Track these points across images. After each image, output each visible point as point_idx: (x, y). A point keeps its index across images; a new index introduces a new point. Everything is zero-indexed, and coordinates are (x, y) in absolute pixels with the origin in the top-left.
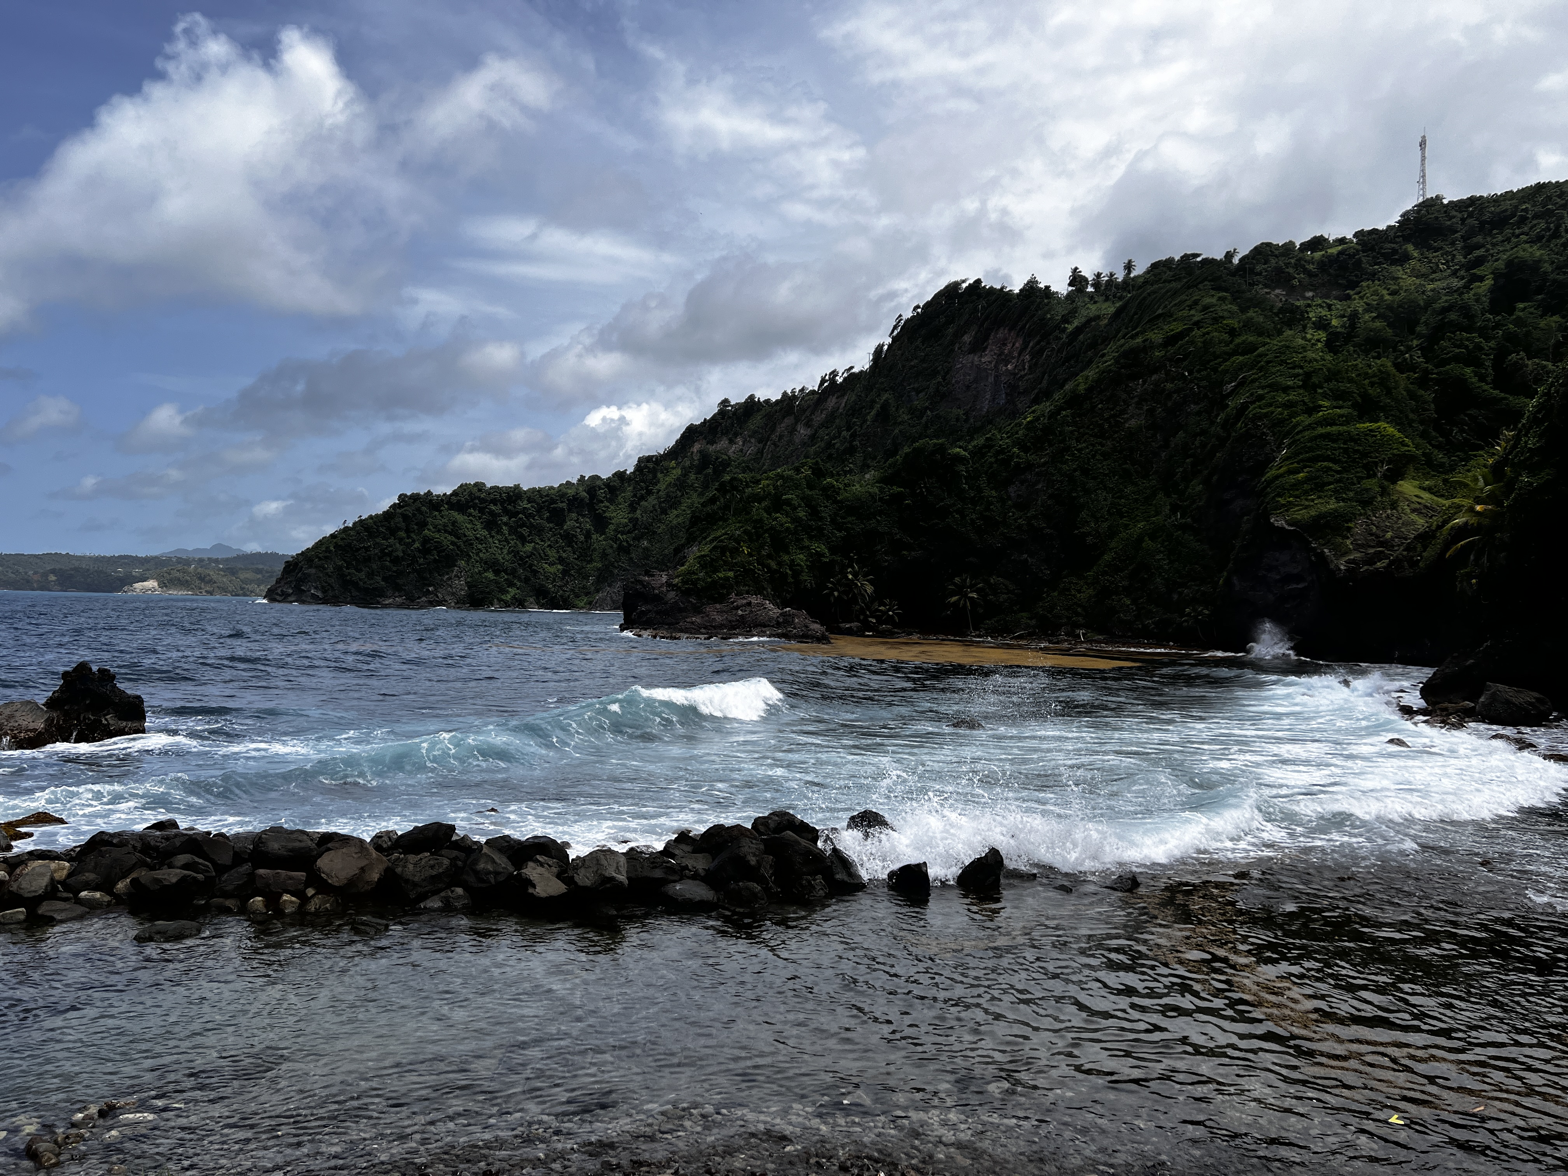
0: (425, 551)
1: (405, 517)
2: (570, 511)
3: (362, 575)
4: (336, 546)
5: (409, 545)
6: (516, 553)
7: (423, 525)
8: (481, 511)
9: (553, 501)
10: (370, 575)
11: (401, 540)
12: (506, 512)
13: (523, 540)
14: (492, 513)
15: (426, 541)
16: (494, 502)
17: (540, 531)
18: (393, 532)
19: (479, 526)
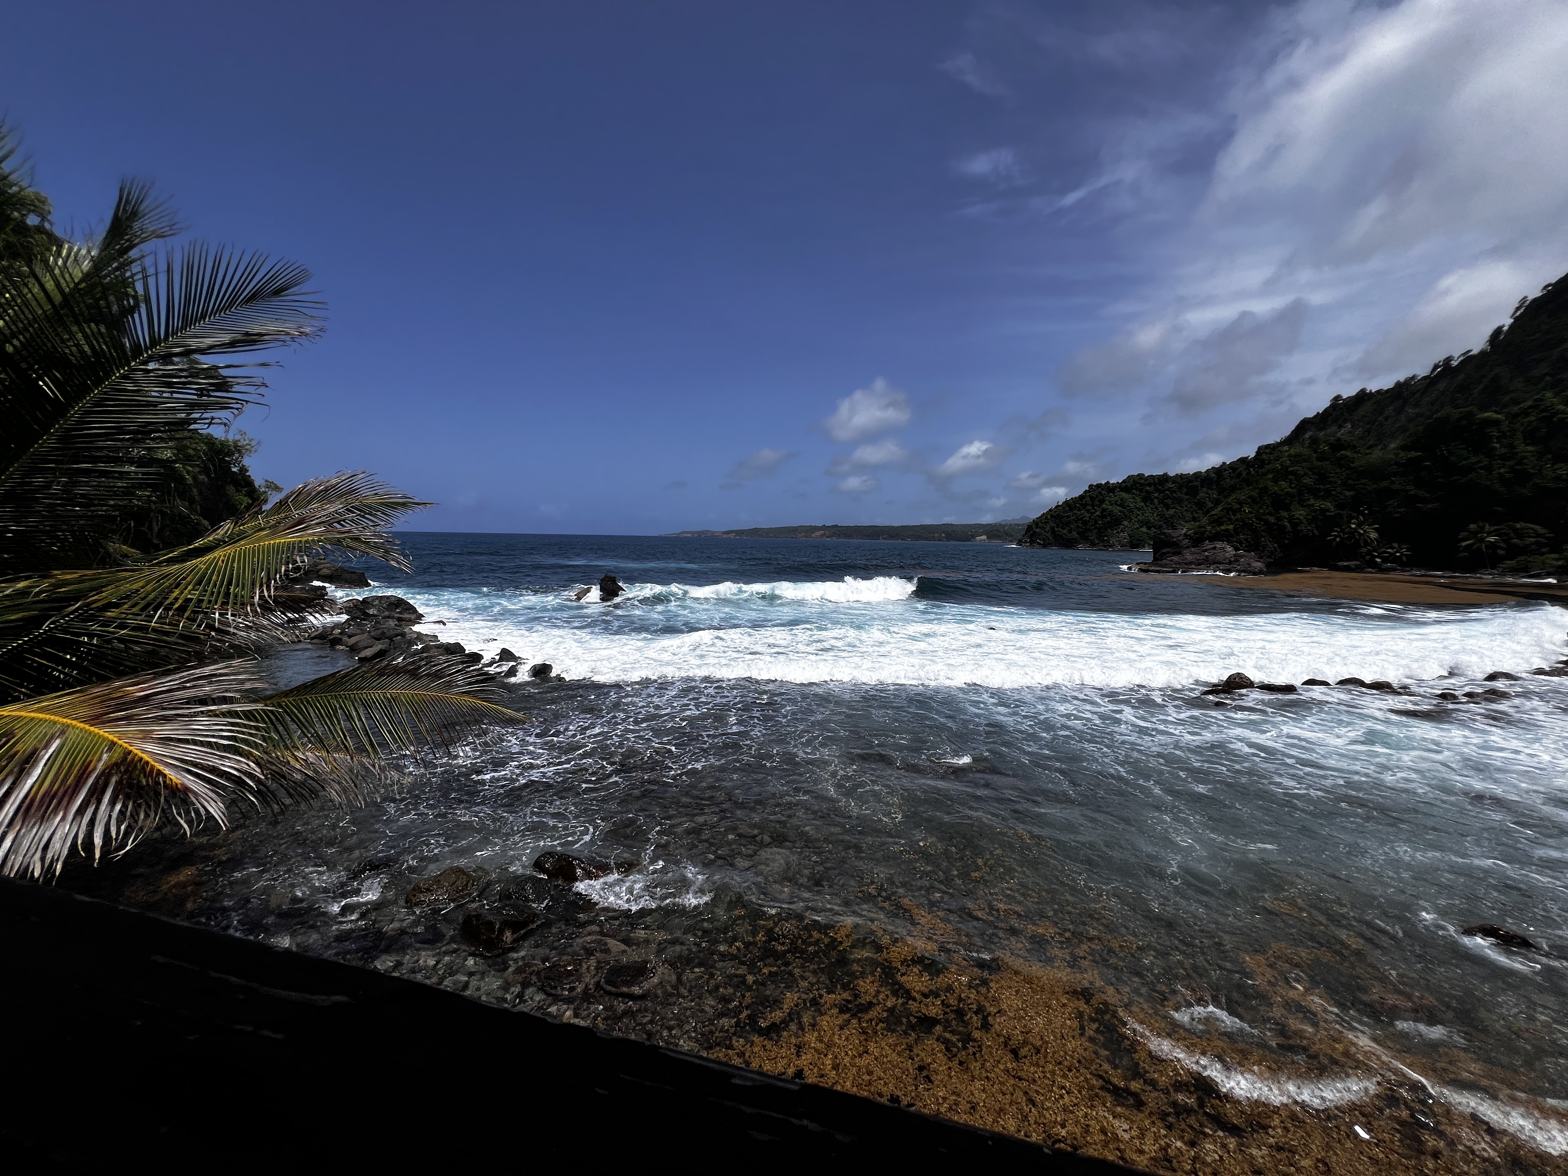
0: (1102, 517)
1: (1091, 498)
2: (1202, 487)
3: (1065, 531)
4: (1052, 516)
5: (1092, 514)
6: (1162, 516)
7: (1102, 501)
8: (1141, 491)
9: (1191, 481)
10: (1070, 531)
11: (1088, 511)
12: (1157, 490)
13: (1168, 507)
14: (1147, 491)
15: (1104, 510)
16: (1149, 485)
17: (1180, 501)
18: (1084, 506)
19: (1138, 500)
